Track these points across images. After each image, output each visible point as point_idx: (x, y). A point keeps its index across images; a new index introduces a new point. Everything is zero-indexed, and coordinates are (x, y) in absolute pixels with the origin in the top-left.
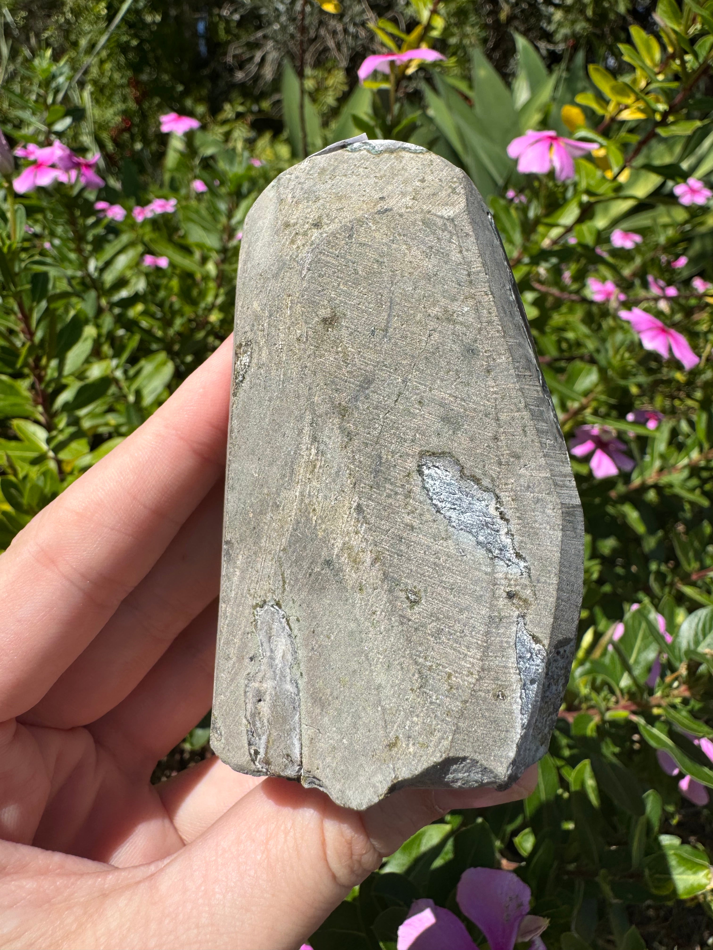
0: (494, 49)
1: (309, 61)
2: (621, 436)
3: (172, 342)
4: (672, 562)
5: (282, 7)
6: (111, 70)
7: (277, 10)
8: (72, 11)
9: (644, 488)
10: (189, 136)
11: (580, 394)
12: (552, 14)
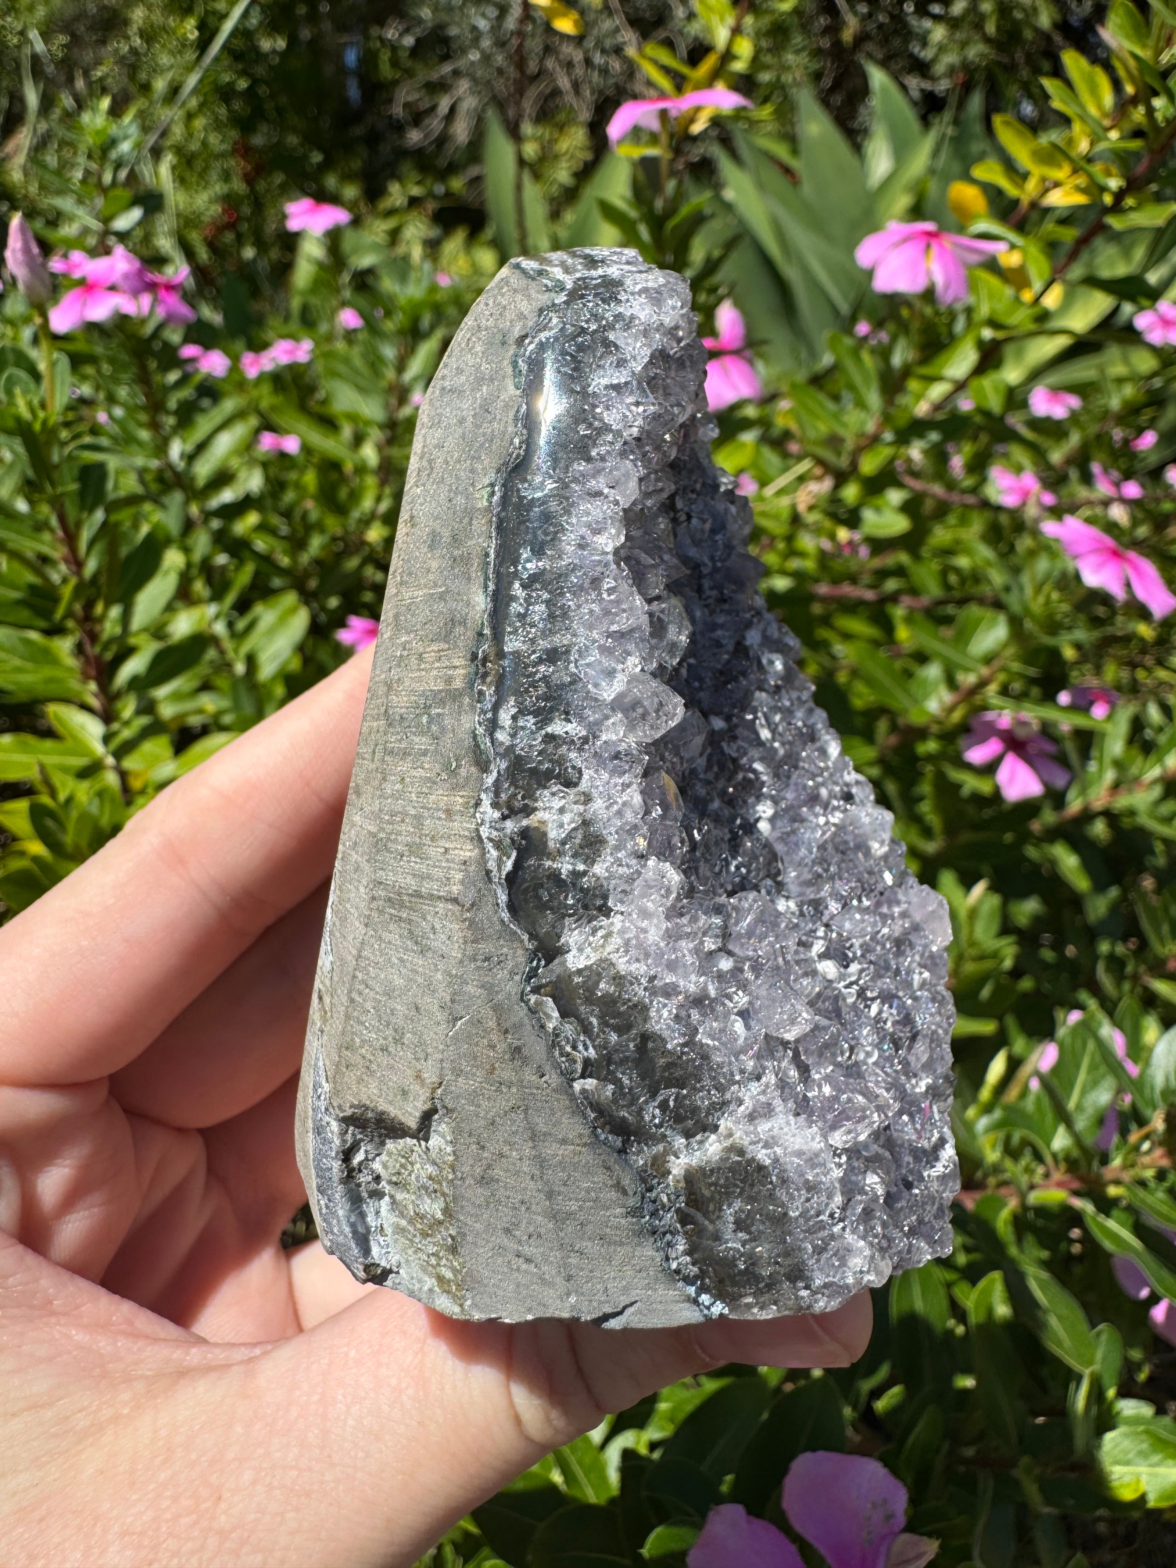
0: (832, 90)
1: (528, 111)
2: (1047, 731)
3: (307, 574)
4: (1134, 939)
5: (483, 24)
6: (205, 129)
7: (474, 29)
8: (142, 33)
9: (1087, 816)
10: (333, 238)
11: (978, 661)
12: (928, 32)
